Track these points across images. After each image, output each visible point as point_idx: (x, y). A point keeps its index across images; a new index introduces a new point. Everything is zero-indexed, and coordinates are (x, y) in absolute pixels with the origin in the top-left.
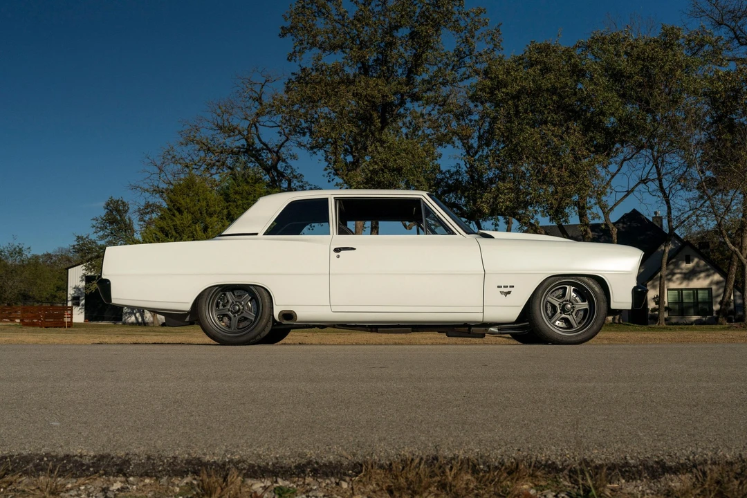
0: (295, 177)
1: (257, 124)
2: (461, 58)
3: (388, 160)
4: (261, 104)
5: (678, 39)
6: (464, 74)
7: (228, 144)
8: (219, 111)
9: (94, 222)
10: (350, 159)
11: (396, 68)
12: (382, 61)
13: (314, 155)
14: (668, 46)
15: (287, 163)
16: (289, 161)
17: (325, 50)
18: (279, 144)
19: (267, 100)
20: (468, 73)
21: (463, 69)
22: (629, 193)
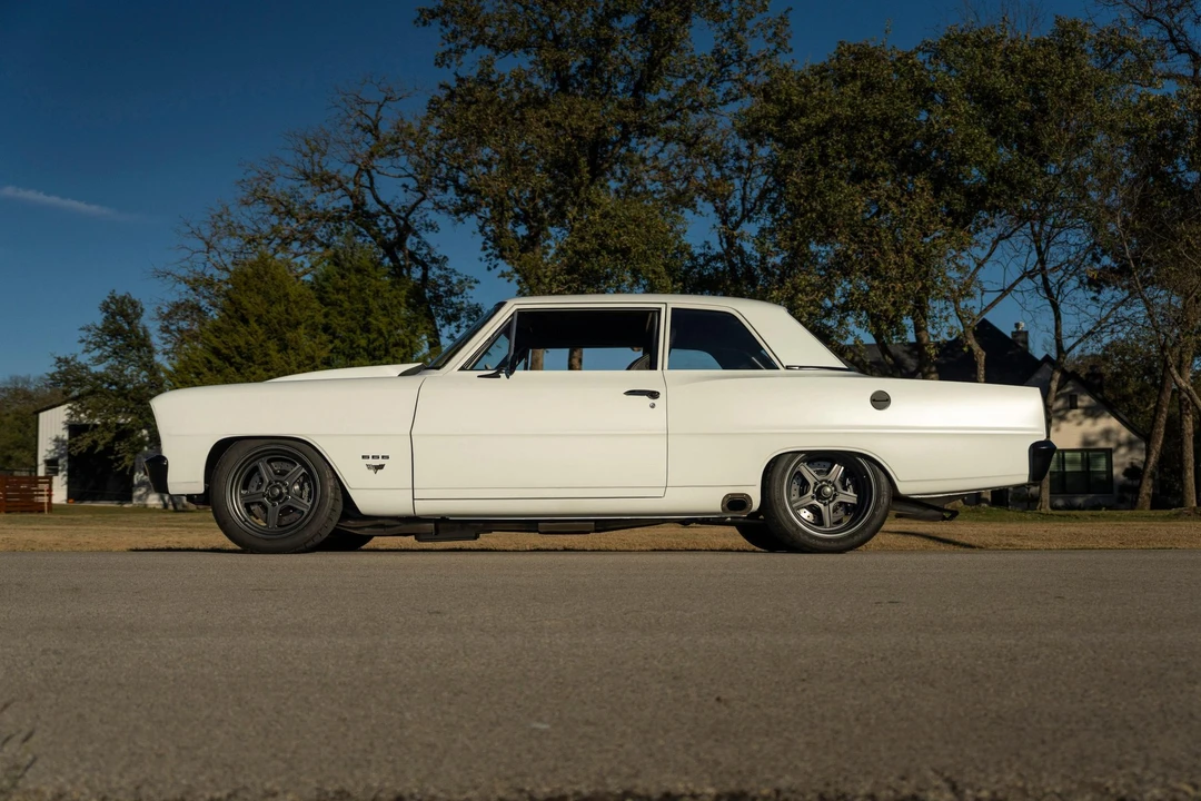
0: (435, 260)
1: (374, 173)
2: (724, 66)
3: (606, 235)
4: (377, 138)
5: (1082, 41)
6: (728, 93)
7: (319, 204)
8: (305, 149)
9: (84, 334)
10: (522, 230)
11: (615, 81)
12: (592, 70)
13: (460, 223)
14: (1066, 52)
15: (419, 237)
16: (423, 234)
17: (497, 50)
18: (409, 205)
19: (386, 129)
20: (735, 91)
21: (727, 85)
22: (1005, 292)
